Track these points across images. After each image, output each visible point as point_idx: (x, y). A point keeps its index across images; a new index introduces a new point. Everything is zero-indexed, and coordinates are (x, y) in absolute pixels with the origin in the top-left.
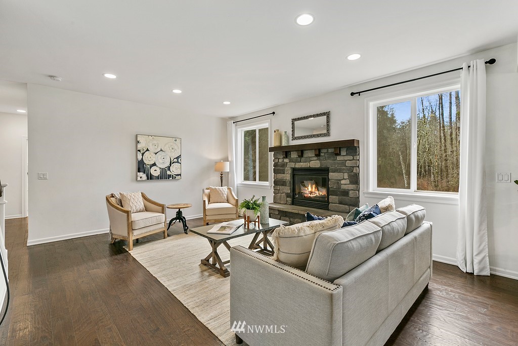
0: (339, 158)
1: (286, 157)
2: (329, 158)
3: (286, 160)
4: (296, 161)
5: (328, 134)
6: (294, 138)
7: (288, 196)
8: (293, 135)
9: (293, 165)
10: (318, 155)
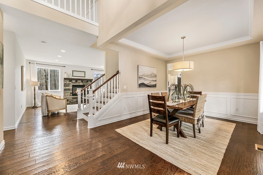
0: (88, 83)
1: (70, 82)
2: (85, 83)
3: (71, 83)
4: (75, 83)
5: (85, 77)
6: (73, 76)
7: (71, 93)
8: (73, 75)
9: (73, 84)
10: (82, 82)
